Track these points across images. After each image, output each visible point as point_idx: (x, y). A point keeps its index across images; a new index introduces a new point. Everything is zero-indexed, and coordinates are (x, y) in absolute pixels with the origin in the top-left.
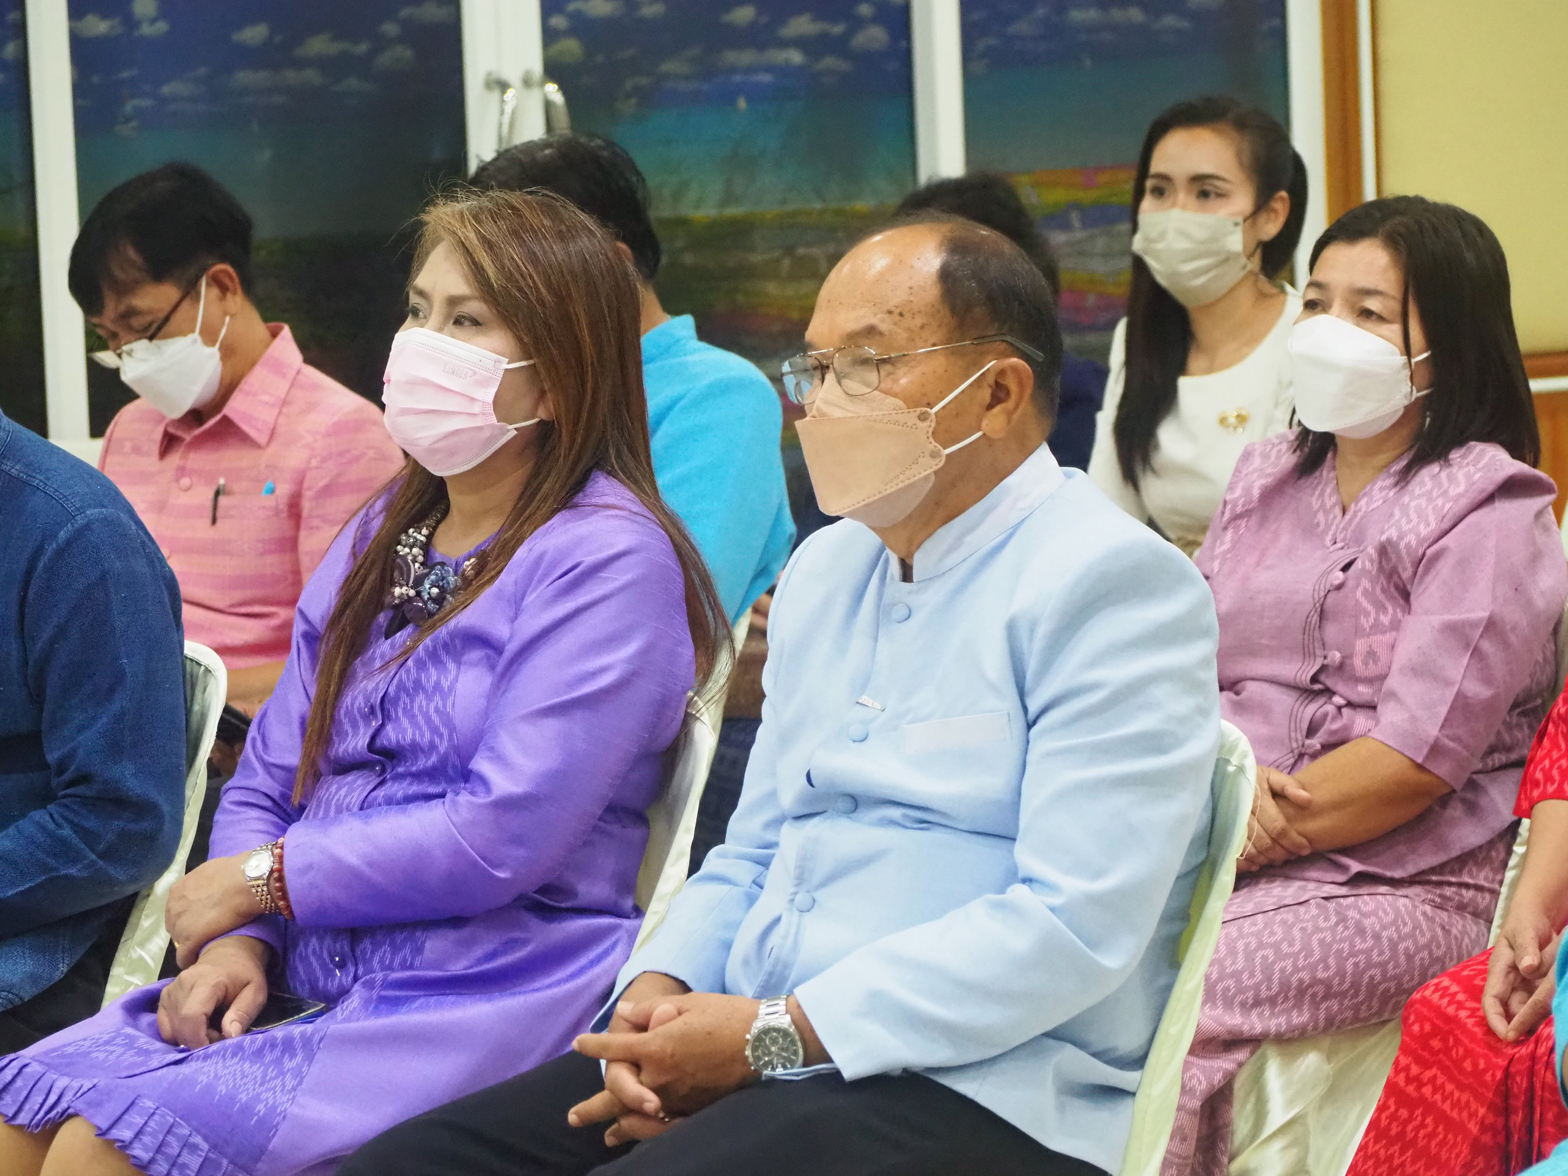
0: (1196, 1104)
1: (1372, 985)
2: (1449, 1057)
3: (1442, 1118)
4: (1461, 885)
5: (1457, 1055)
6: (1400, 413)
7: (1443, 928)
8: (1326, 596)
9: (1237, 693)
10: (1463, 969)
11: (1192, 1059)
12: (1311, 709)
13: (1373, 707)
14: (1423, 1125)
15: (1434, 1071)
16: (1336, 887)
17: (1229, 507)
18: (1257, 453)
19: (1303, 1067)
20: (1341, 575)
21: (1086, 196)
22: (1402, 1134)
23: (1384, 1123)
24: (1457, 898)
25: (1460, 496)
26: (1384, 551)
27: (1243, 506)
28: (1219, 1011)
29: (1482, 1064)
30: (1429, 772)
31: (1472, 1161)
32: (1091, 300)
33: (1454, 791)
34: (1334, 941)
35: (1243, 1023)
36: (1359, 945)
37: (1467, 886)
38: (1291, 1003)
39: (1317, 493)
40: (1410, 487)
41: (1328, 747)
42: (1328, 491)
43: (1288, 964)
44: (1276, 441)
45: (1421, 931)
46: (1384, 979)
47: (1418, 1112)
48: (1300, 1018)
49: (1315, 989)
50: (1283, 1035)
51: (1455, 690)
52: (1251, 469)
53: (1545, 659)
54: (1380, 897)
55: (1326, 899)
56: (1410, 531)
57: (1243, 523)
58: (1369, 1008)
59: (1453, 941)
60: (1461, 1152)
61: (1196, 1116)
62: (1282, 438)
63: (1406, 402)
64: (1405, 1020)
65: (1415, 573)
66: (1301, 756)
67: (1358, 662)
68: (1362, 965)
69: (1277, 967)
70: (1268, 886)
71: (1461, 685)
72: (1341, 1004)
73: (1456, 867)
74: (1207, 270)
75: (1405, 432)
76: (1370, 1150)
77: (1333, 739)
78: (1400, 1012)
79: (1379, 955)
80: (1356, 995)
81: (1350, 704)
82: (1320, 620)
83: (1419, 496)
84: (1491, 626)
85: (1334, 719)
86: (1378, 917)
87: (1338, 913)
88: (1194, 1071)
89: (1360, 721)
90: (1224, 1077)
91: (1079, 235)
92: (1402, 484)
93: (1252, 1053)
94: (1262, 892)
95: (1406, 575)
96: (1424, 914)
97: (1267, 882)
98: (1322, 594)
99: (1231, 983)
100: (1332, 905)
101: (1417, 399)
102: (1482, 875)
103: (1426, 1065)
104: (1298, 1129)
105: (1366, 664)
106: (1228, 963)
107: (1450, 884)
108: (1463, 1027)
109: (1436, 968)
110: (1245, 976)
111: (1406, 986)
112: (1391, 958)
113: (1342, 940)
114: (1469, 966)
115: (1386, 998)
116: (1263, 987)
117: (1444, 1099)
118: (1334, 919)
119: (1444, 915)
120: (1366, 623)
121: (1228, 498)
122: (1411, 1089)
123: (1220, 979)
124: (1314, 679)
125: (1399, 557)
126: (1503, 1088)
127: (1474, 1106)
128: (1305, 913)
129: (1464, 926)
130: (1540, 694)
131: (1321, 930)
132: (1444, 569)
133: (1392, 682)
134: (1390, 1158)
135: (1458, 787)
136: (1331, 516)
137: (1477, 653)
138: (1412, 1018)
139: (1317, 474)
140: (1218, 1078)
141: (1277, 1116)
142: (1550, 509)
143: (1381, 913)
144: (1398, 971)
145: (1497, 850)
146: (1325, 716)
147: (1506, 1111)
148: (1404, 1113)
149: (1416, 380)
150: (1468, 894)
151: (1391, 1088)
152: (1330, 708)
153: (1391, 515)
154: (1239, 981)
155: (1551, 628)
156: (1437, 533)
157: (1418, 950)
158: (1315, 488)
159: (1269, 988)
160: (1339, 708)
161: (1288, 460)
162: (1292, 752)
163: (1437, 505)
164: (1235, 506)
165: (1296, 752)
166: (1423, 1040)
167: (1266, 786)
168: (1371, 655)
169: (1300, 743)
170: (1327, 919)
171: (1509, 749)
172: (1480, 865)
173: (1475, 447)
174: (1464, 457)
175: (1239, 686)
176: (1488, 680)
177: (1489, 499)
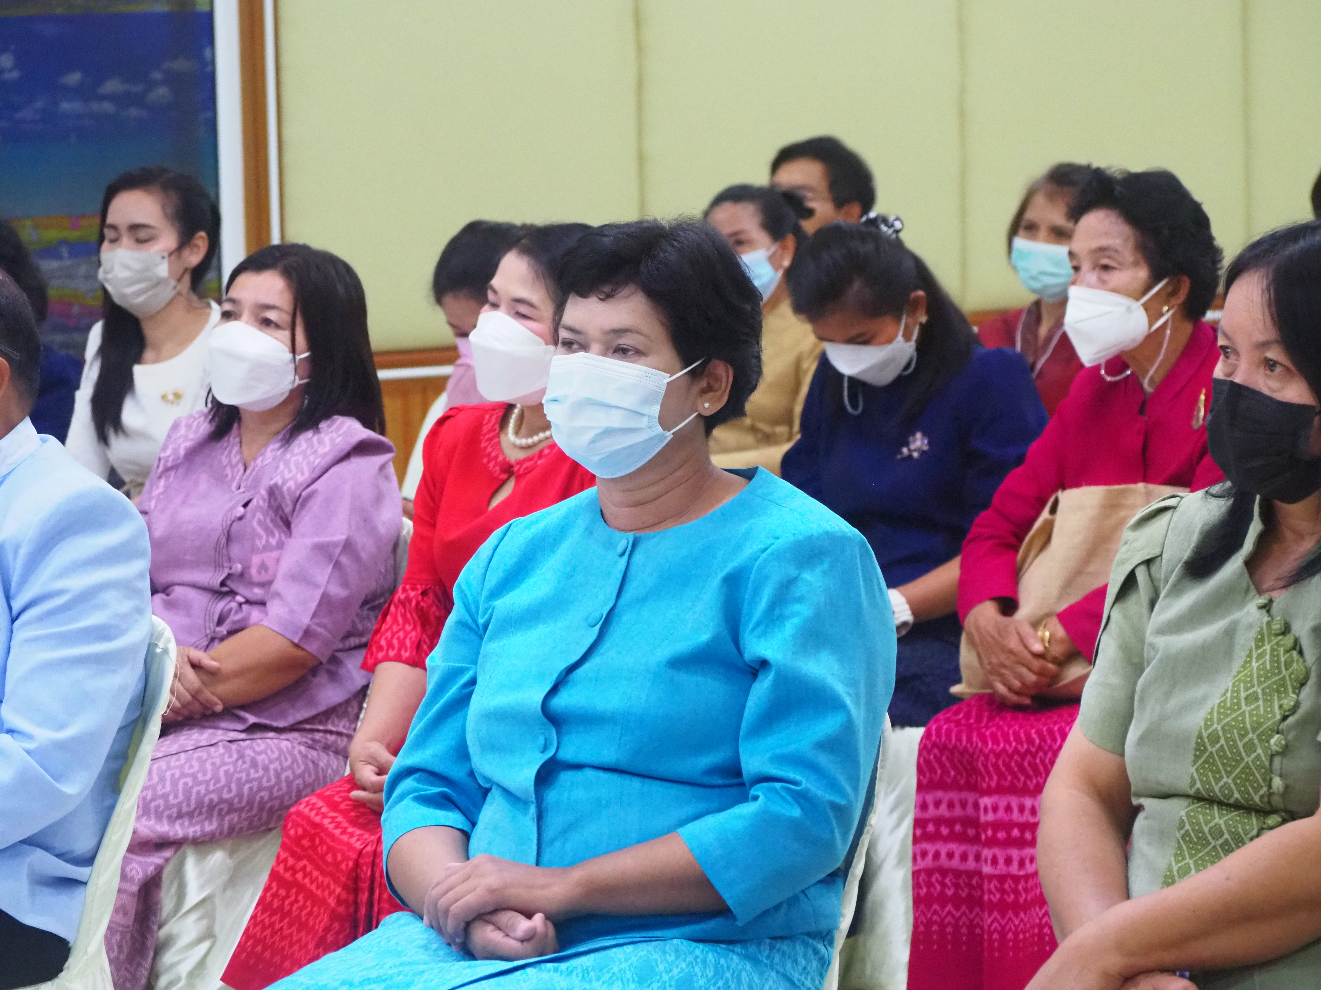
0: (135, 888)
1: (262, 804)
2: (317, 853)
3: (310, 895)
4: (326, 731)
5: (322, 850)
6: (287, 394)
7: (313, 762)
8: (231, 525)
9: (168, 595)
10: (326, 791)
11: (130, 856)
12: (221, 606)
13: (263, 603)
14: (296, 901)
15: (305, 862)
16: (238, 733)
17: (162, 462)
18: (183, 424)
19: (212, 862)
20: (241, 510)
21: (73, 235)
22: (281, 908)
23: (269, 899)
24: (323, 741)
25: (326, 454)
26: (273, 492)
27: (173, 462)
28: (152, 822)
29: (339, 857)
30: (303, 649)
31: (331, 925)
32: (76, 310)
33: (321, 663)
34: (235, 772)
35: (169, 830)
36: (253, 774)
37: (331, 732)
38: (204, 816)
39: (226, 452)
40: (291, 448)
41: (231, 633)
42: (234, 452)
43: (202, 788)
44: (197, 416)
45: (298, 764)
46: (271, 799)
47: (294, 891)
48: (210, 827)
49: (222, 806)
50: (198, 838)
51: (320, 592)
52: (178, 435)
53: (386, 569)
54: (269, 741)
55: (230, 741)
56: (291, 479)
57: (172, 473)
58: (260, 819)
59: (320, 772)
60: (323, 920)
61: (134, 896)
62: (201, 414)
63: (290, 387)
64: (285, 827)
65: (294, 510)
66: (212, 640)
67: (253, 571)
68: (255, 789)
69: (195, 790)
70: (189, 732)
71: (326, 587)
72: (240, 817)
73: (323, 719)
74: (144, 291)
75: (290, 408)
76: (259, 919)
77: (237, 626)
78: (282, 823)
79: (268, 781)
80: (251, 809)
81: (248, 602)
82: (227, 542)
83: (297, 454)
84: (348, 546)
85: (236, 612)
86: (267, 754)
87: (238, 751)
88: (134, 865)
89: (255, 614)
90: (156, 869)
91: (69, 262)
92: (287, 446)
93: (176, 852)
94: (185, 737)
95: (288, 509)
96: (300, 752)
97: (188, 730)
98: (229, 523)
99: (161, 802)
100: (234, 746)
101: (299, 386)
102: (342, 724)
103: (299, 858)
104: (208, 905)
105: (259, 573)
106: (159, 787)
107: (318, 731)
108: (325, 830)
109: (309, 790)
110: (171, 797)
111: (286, 803)
112: (276, 784)
113: (241, 772)
114: (330, 789)
115: (271, 811)
116: (184, 805)
117: (312, 883)
118: (235, 756)
119: (314, 753)
120: (260, 544)
121: (162, 455)
122: (288, 875)
123: (153, 800)
124: (223, 584)
125: (283, 498)
126: (354, 874)
127: (332, 886)
128: (215, 752)
129: (328, 761)
130: (382, 595)
131: (226, 764)
132: (315, 505)
133: (278, 586)
134: (272, 925)
135: (324, 660)
136: (236, 470)
137: (337, 565)
138: (290, 825)
139: (226, 439)
140: (151, 869)
141: (193, 897)
142: (391, 464)
143: (269, 752)
144: (280, 793)
145: (352, 707)
146: (230, 610)
147: (356, 891)
148: (282, 892)
149: (298, 370)
150: (332, 738)
151: (274, 875)
152: (234, 605)
153: (278, 467)
154: (166, 801)
155: (390, 548)
156: (309, 481)
157: (296, 777)
158: (225, 449)
159: (188, 805)
160: (240, 604)
161: (204, 428)
162: (207, 636)
163: (309, 460)
164: (167, 461)
165: (209, 637)
166: (297, 840)
167: (186, 659)
168: (263, 567)
169: (212, 630)
170: (230, 756)
171: (361, 635)
172: (340, 717)
173: (337, 420)
174: (329, 426)
175: (170, 589)
176: (345, 584)
177: (346, 457)
